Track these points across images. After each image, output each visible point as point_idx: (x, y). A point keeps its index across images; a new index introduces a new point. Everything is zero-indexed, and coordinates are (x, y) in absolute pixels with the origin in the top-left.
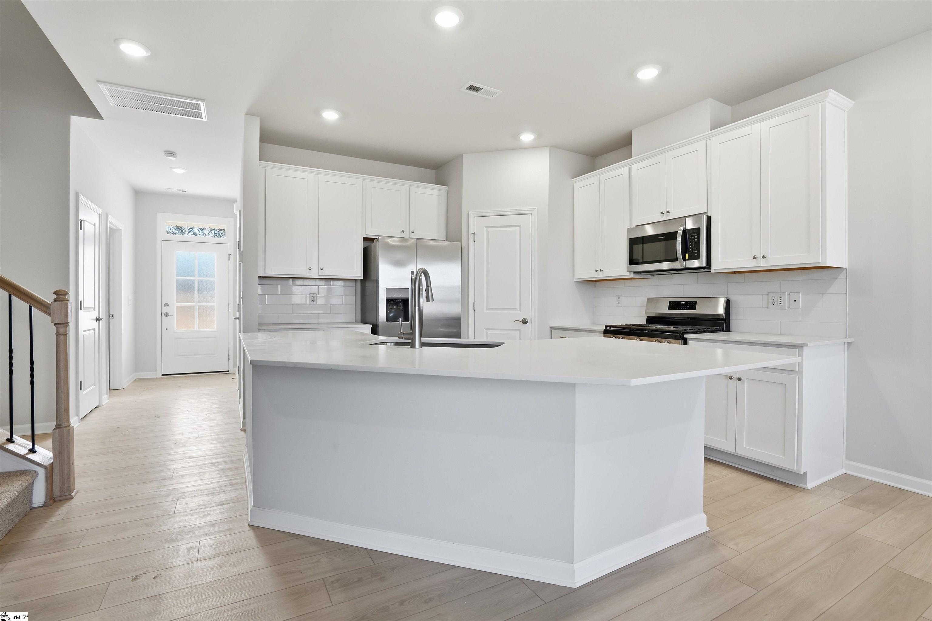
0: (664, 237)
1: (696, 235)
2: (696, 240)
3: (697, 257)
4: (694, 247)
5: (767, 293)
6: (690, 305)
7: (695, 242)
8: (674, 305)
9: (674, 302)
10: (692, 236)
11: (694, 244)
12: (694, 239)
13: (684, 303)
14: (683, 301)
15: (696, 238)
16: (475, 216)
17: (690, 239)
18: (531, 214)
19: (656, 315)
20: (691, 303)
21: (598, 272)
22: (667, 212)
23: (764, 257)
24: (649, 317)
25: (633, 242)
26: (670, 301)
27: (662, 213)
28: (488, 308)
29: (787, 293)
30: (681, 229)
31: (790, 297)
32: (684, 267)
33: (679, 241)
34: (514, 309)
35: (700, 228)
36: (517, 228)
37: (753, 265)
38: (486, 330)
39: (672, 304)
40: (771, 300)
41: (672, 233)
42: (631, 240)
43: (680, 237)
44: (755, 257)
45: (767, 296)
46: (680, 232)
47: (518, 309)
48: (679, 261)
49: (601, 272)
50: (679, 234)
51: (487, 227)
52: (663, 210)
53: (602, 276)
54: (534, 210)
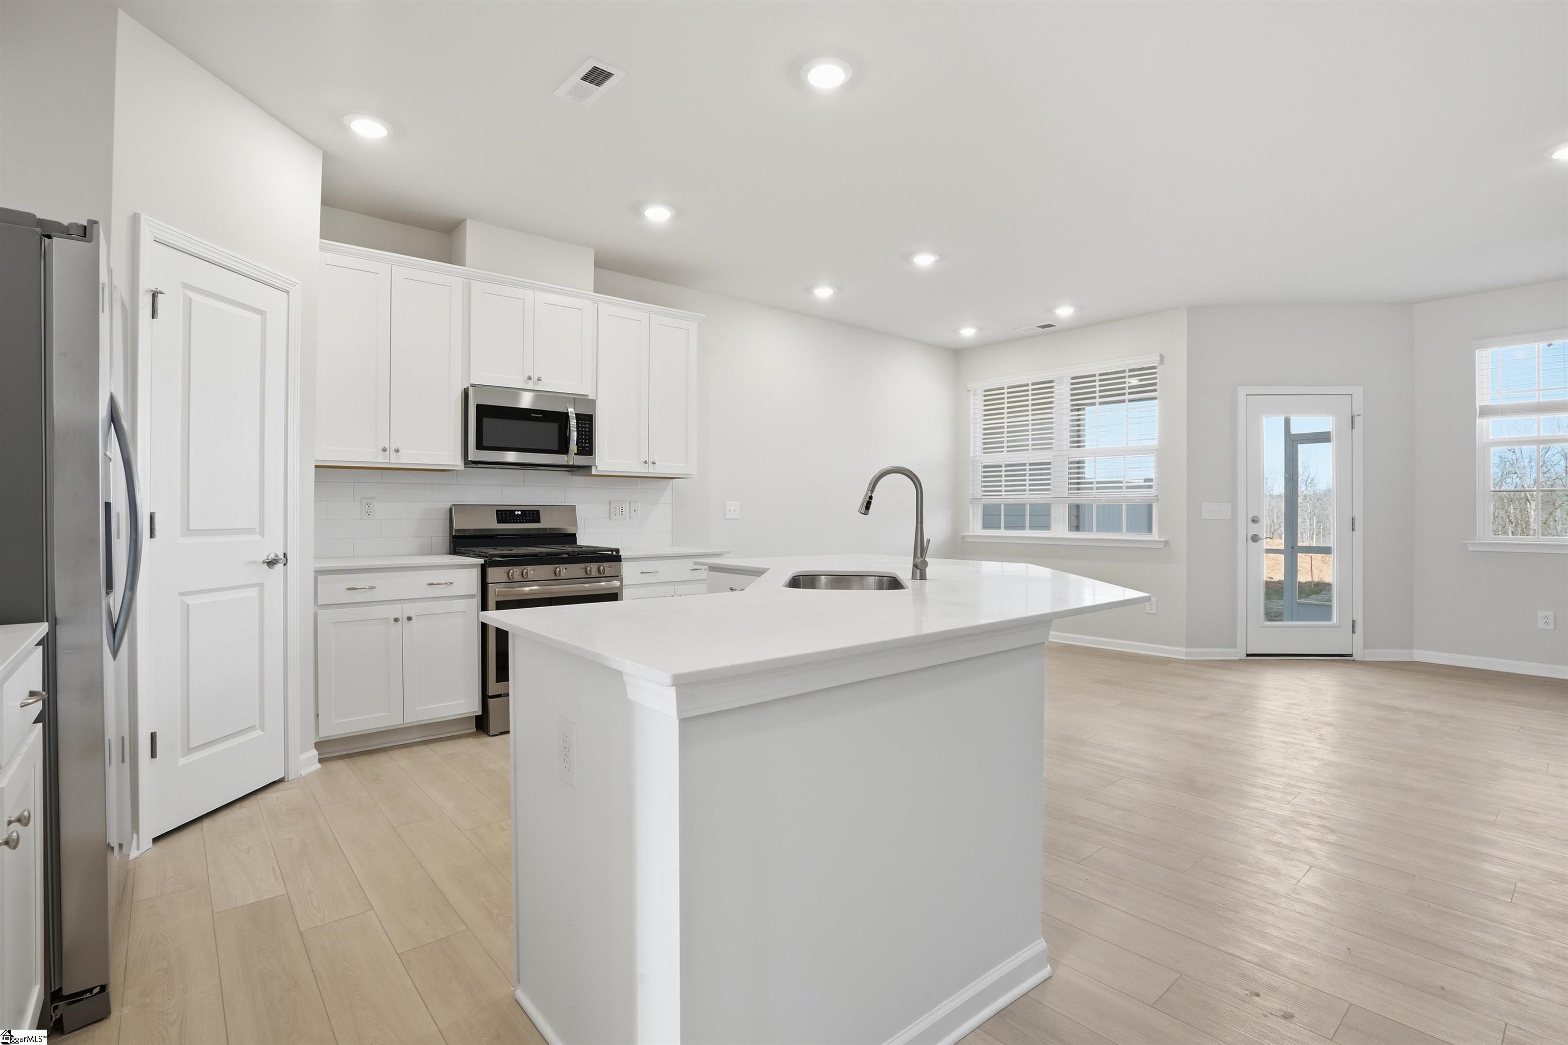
0: (533, 415)
1: (587, 424)
2: (587, 430)
3: (588, 452)
4: (585, 439)
6: (530, 515)
7: (585, 431)
8: (505, 515)
9: (508, 513)
10: (582, 424)
11: (586, 435)
12: (585, 428)
13: (520, 513)
14: (518, 511)
15: (587, 428)
16: (155, 237)
17: (581, 427)
18: (288, 292)
19: (472, 533)
20: (531, 513)
21: (387, 452)
22: (538, 380)
23: (654, 463)
24: (454, 536)
25: (484, 411)
26: (496, 510)
27: (529, 378)
28: (189, 530)
29: (627, 502)
30: (571, 410)
31: (630, 506)
32: (571, 463)
33: (572, 427)
34: (251, 531)
35: (592, 415)
36: (257, 317)
37: (641, 470)
38: (182, 598)
39: (501, 514)
40: (613, 510)
41: (567, 414)
42: (479, 408)
43: (573, 422)
44: (646, 462)
45: (608, 505)
46: (572, 415)
47: (257, 530)
48: (568, 454)
49: (393, 454)
50: (570, 418)
51: (185, 286)
52: (531, 374)
53: (395, 461)
54: (295, 286)
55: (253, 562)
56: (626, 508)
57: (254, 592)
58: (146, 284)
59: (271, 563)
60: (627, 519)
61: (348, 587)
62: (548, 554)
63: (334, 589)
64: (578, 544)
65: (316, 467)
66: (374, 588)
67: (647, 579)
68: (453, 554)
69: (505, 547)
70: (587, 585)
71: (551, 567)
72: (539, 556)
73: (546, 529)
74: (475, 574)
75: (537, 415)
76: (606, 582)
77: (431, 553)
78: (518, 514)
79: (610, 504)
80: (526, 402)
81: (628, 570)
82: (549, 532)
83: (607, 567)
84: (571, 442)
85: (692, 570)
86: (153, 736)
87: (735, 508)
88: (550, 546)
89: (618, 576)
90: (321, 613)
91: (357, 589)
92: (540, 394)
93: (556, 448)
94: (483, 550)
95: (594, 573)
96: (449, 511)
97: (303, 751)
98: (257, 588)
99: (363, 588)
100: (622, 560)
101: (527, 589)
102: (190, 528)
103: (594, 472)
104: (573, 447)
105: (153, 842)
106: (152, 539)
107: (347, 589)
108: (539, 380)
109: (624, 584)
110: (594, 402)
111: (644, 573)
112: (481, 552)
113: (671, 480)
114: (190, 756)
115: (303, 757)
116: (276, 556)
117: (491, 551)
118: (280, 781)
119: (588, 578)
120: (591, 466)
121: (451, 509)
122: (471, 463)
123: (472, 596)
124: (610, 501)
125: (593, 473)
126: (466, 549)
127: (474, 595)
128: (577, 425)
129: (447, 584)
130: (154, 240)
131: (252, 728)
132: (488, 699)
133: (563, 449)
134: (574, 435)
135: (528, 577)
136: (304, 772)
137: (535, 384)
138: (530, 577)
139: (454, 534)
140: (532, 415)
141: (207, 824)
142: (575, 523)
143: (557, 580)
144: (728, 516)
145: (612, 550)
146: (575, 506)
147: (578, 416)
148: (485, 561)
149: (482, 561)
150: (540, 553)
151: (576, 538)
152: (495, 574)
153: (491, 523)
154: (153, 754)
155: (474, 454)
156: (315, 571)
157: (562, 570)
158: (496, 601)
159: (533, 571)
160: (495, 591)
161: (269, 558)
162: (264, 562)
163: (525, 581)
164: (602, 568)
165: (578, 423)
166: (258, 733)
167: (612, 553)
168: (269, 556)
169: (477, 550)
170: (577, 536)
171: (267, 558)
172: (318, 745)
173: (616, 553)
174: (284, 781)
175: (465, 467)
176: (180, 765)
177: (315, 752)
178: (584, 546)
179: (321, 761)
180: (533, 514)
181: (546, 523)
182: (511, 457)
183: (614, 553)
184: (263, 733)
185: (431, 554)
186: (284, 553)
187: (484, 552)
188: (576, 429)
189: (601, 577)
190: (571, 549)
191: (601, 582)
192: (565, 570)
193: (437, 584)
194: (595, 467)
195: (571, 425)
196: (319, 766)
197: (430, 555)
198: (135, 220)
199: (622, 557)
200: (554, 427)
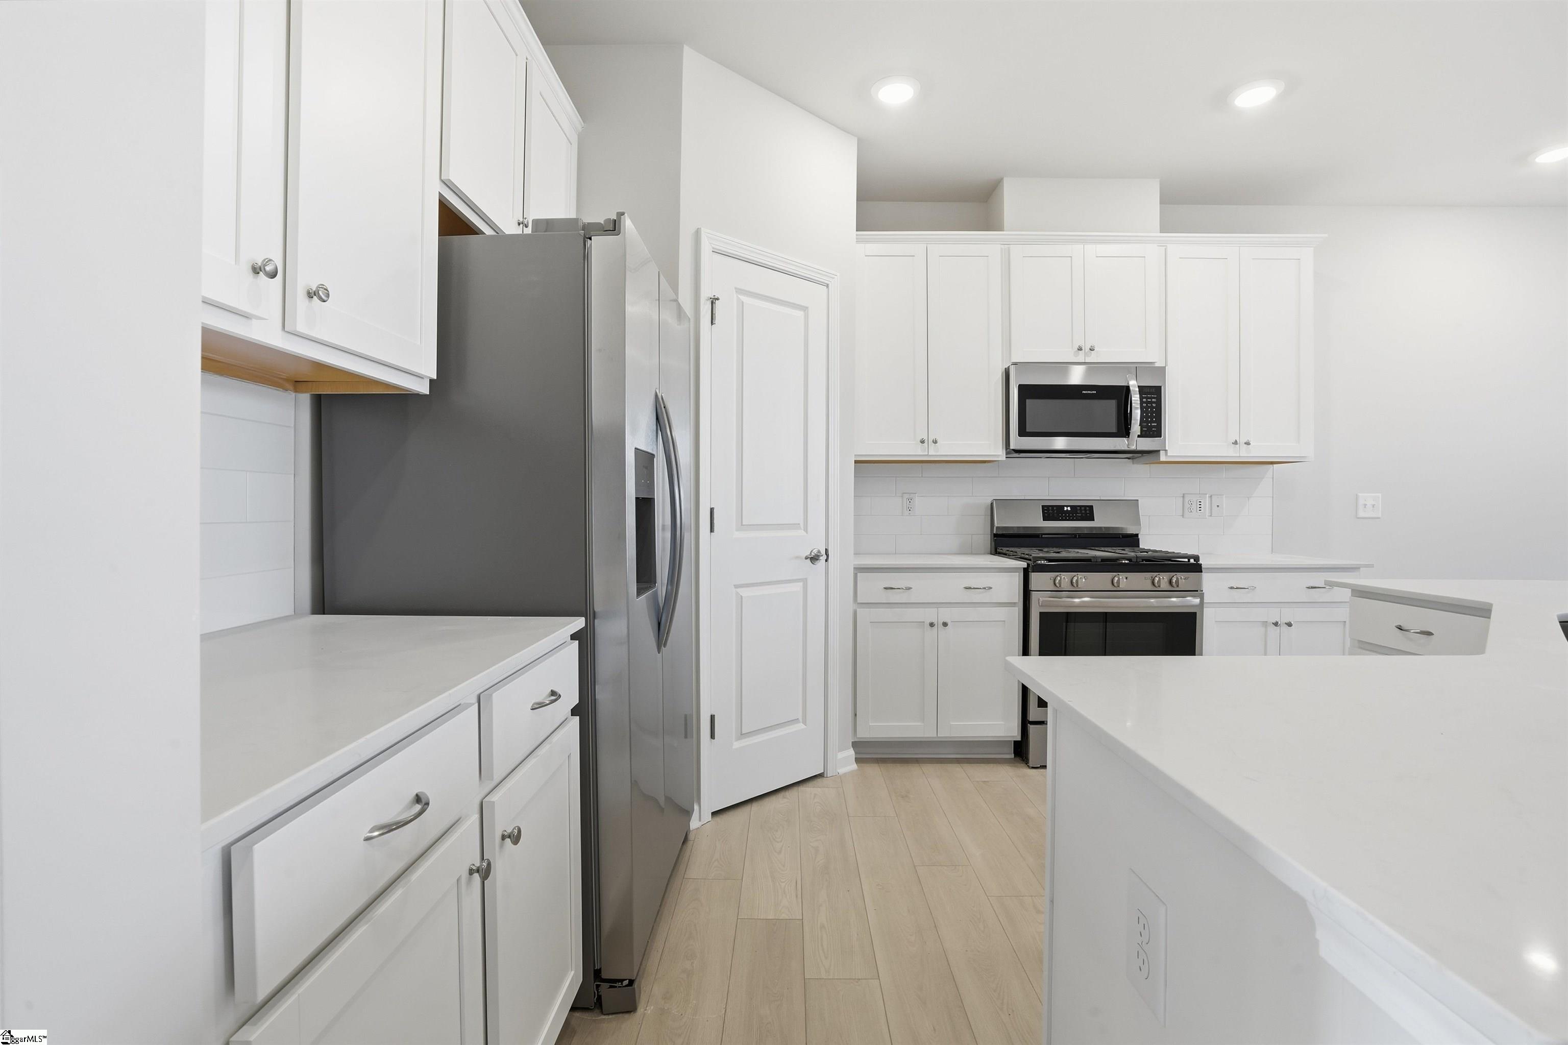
0: (1085, 392)
1: (1154, 398)
2: (1154, 405)
3: (1155, 433)
4: (1152, 417)
5: (1182, 495)
6: (1082, 512)
7: (1152, 407)
8: (1052, 512)
9: (1055, 509)
10: (1147, 398)
11: (1152, 412)
12: (1152, 403)
13: (1069, 508)
14: (1067, 506)
15: (1154, 402)
16: (713, 248)
17: (1147, 403)
18: (827, 286)
19: (1016, 532)
20: (1083, 508)
21: (926, 444)
22: (1090, 349)
23: (1248, 443)
24: (995, 535)
25: (1026, 392)
26: (1042, 506)
27: (1080, 349)
28: (742, 525)
29: (1207, 495)
30: (1133, 384)
31: (1211, 501)
32: (1133, 448)
33: (1134, 403)
34: (795, 526)
35: (1160, 387)
36: (800, 314)
37: (1231, 453)
38: (737, 589)
39: (1048, 510)
40: (1187, 505)
41: (1128, 388)
42: (1022, 389)
43: (1136, 398)
44: (1236, 443)
45: (1182, 498)
46: (1134, 389)
47: (802, 525)
48: (1128, 437)
49: (932, 445)
50: (1132, 392)
51: (739, 291)
52: (1082, 344)
53: (934, 452)
54: (833, 278)
55: (797, 558)
56: (1206, 503)
57: (798, 587)
58: (706, 293)
59: (814, 559)
60: (1207, 517)
61: (884, 587)
62: (1104, 560)
63: (872, 587)
64: (1141, 547)
65: (856, 462)
66: (910, 588)
67: (1237, 596)
68: (994, 555)
69: (1051, 549)
70: (1152, 600)
71: (1109, 575)
72: (1092, 561)
73: (1100, 528)
74: (1017, 580)
75: (1089, 392)
76: (1176, 598)
77: (972, 552)
78: (1067, 510)
79: (1183, 497)
80: (1076, 377)
81: (1209, 582)
82: (1104, 531)
83: (1182, 579)
84: (1133, 422)
85: (1307, 588)
86: (712, 718)
87: (1374, 503)
88: (1106, 549)
89: (1197, 591)
90: (862, 612)
91: (895, 589)
92: (1092, 367)
93: (1114, 430)
94: (1026, 551)
95: (1164, 585)
96: (990, 506)
97: (840, 750)
98: (801, 584)
99: (899, 589)
100: (1203, 570)
101: (1077, 600)
102: (744, 524)
103: (1163, 458)
104: (1136, 428)
105: (712, 815)
106: (712, 533)
107: (885, 588)
108: (1092, 350)
109: (1205, 601)
110: (1162, 371)
111: (1234, 588)
112: (1024, 554)
113: (1271, 465)
114: (743, 740)
115: (841, 755)
116: (819, 552)
117: (1035, 553)
118: (821, 776)
119: (1156, 590)
120: (1159, 451)
121: (992, 504)
122: (1013, 451)
123: (1013, 604)
124: (1184, 494)
125: (1161, 460)
126: (1008, 549)
127: (1015, 603)
128: (1140, 401)
129: (985, 588)
130: (713, 251)
131: (796, 721)
132: (1029, 725)
133: (1124, 430)
134: (1137, 413)
135: (1079, 586)
136: (842, 771)
137: (1086, 355)
138: (1082, 586)
139: (995, 532)
140: (1083, 392)
141: (755, 807)
142: (1137, 521)
143: (1116, 590)
144: (1361, 514)
145: (1189, 557)
146: (1138, 500)
147: (1142, 389)
148: (1028, 565)
149: (1024, 564)
150: (1095, 557)
151: (1138, 540)
152: (1039, 580)
153: (1036, 521)
154: (712, 736)
155: (1017, 442)
156: (854, 568)
157: (1121, 580)
158: (1040, 613)
159: (1083, 579)
160: (1039, 600)
161: (813, 554)
162: (806, 558)
163: (1075, 590)
164: (1174, 580)
165: (1141, 398)
166: (801, 726)
167: (1189, 561)
168: (812, 551)
169: (1020, 551)
170: (1139, 537)
171: (811, 553)
172: (855, 745)
173: (1195, 561)
174: (824, 777)
175: (1006, 457)
176: (734, 747)
177: (851, 752)
178: (1150, 550)
179: (858, 760)
180: (1085, 510)
181: (1102, 521)
182: (1060, 443)
183: (1192, 561)
184: (806, 727)
185: (972, 554)
186: (826, 549)
187: (1027, 554)
188: (1139, 406)
189: (1174, 590)
190: (1133, 554)
191: (1170, 598)
192: (1125, 580)
193: (974, 588)
194: (1164, 452)
195: (1133, 402)
196: (854, 766)
197: (970, 554)
198: (697, 233)
199: (1203, 566)
200: (1111, 405)
